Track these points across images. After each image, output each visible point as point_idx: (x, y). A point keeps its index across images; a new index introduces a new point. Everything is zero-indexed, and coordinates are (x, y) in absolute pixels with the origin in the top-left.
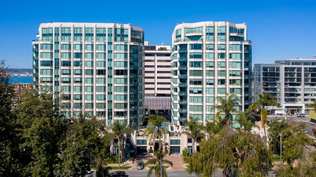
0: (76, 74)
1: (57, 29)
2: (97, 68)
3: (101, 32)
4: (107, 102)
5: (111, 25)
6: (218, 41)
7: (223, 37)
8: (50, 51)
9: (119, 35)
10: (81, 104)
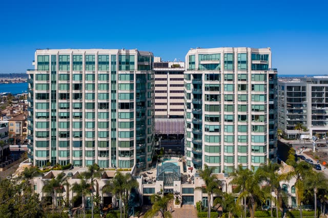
0: (75, 108)
1: (54, 56)
2: (99, 101)
3: (104, 59)
4: (110, 140)
5: (115, 52)
6: (238, 70)
7: (244, 66)
8: (46, 82)
9: (123, 63)
10: (81, 142)
